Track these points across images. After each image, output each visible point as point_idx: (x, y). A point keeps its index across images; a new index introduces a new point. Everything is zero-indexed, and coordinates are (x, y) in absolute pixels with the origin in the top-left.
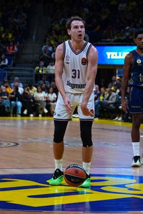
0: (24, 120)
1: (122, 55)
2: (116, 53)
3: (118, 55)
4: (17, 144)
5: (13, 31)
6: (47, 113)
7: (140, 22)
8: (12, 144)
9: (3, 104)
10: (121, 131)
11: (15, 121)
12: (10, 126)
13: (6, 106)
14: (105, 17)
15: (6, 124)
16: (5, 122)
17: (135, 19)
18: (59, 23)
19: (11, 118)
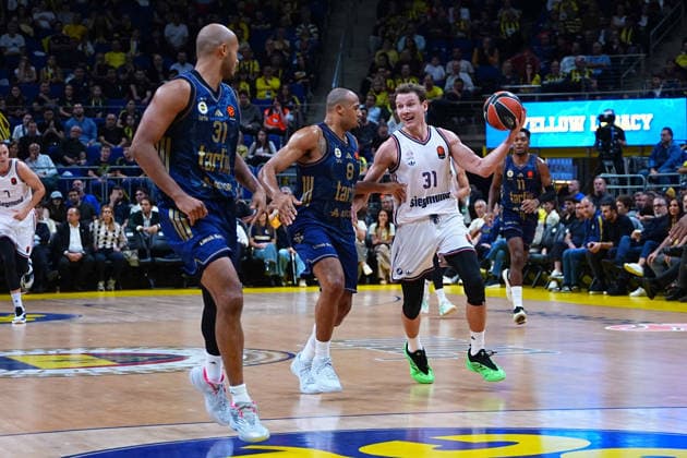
0: (312, 293)
1: (556, 124)
2: (541, 120)
3: (547, 123)
4: (292, 356)
5: (281, 72)
6: (370, 275)
7: (601, 39)
8: (278, 356)
9: (258, 255)
10: (557, 315)
11: (290, 296)
12: (275, 311)
13: (267, 261)
14: (513, 29)
15: (269, 306)
16: (264, 301)
17: (588, 32)
18: (396, 49)
19: (284, 290)
